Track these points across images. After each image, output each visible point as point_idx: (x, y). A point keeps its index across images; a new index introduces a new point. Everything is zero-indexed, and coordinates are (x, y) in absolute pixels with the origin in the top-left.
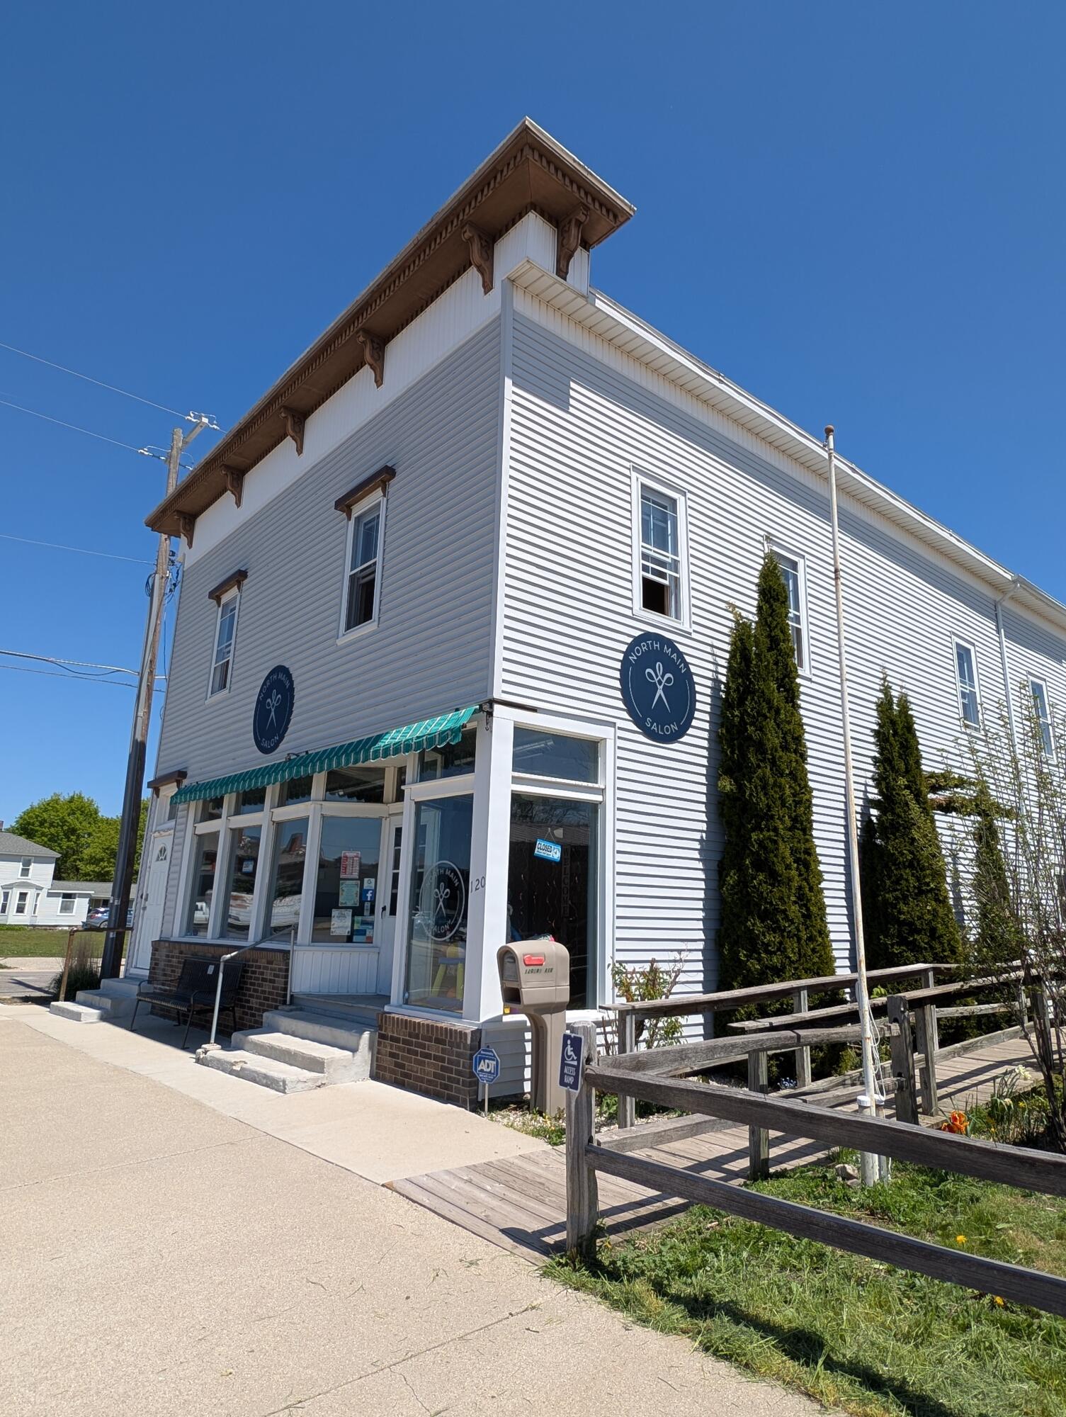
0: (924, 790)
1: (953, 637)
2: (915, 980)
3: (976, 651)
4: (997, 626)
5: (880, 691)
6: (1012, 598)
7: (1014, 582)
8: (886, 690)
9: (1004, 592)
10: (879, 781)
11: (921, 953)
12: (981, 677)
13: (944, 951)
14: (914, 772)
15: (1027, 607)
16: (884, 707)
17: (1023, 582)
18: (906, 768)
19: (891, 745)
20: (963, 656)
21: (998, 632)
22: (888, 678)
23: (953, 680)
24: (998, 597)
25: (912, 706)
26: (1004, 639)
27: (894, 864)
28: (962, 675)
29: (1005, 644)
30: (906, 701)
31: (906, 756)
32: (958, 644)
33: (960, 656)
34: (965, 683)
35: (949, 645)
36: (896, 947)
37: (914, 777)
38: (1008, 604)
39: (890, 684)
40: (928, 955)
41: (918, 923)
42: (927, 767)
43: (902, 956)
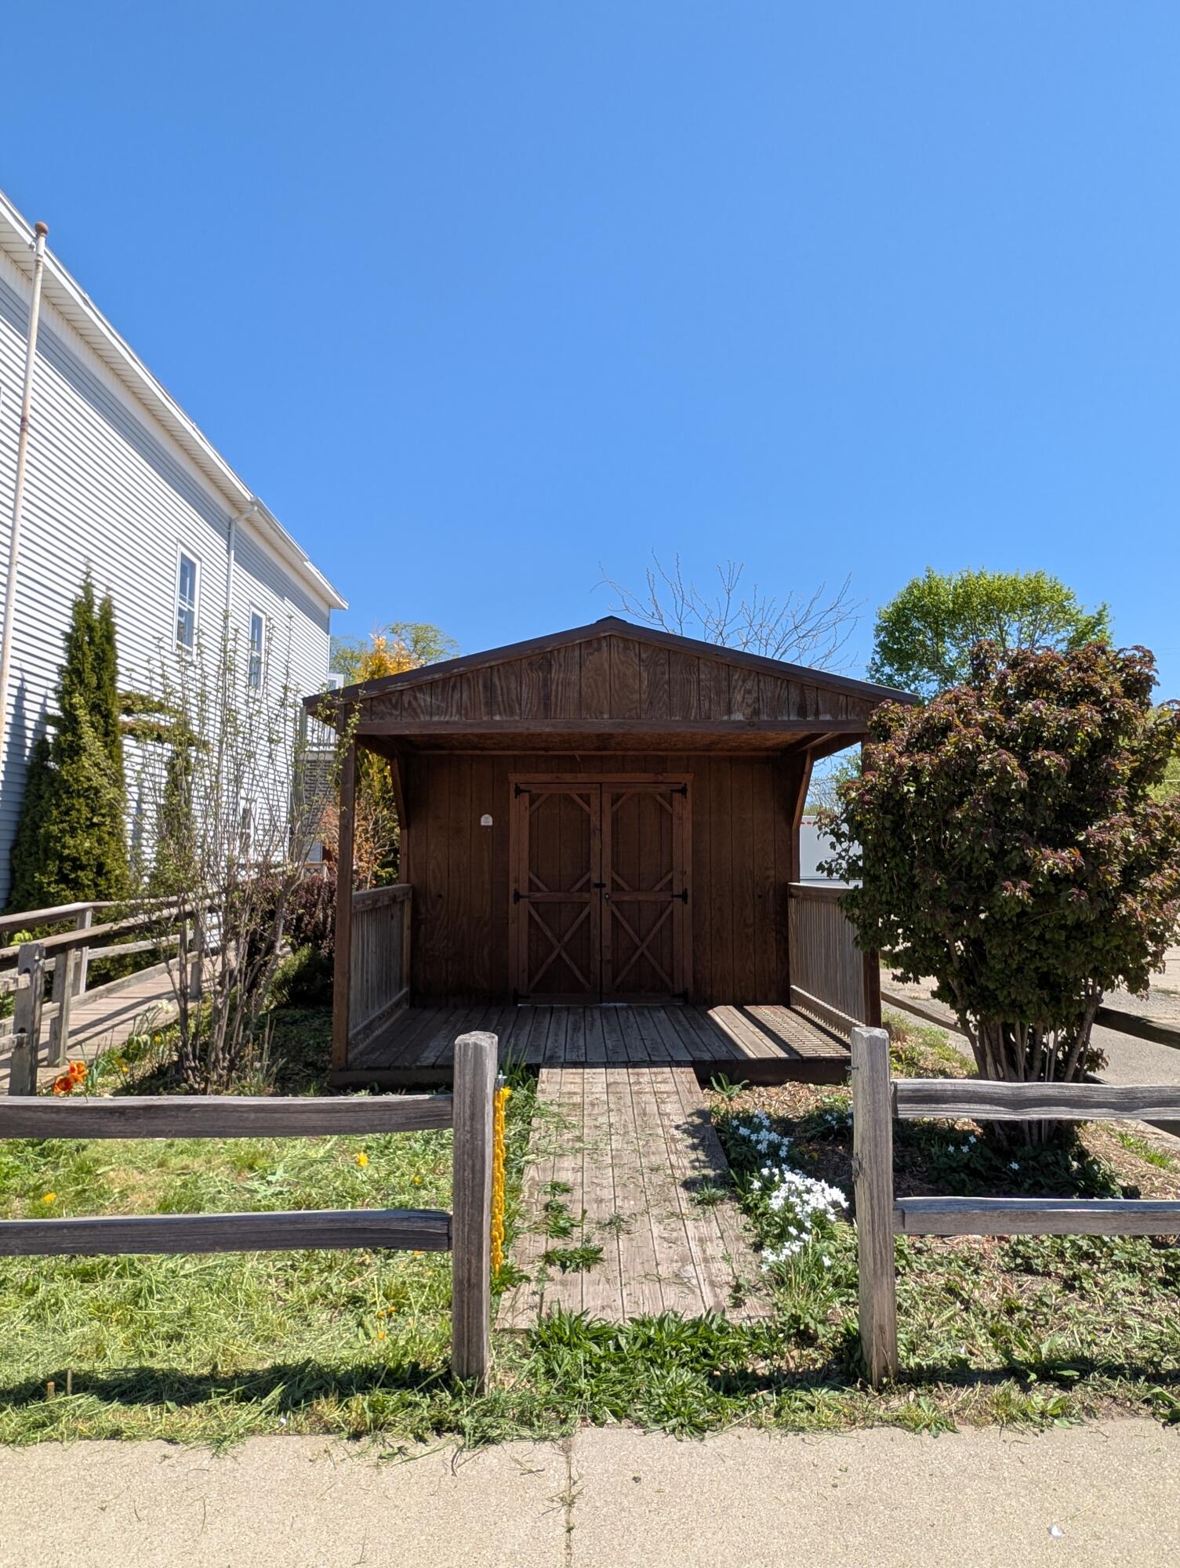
0: (115, 711)
1: (179, 545)
2: (70, 921)
3: (202, 568)
4: (228, 546)
5: (80, 587)
6: (248, 520)
7: (252, 503)
8: (87, 588)
9: (241, 512)
10: (63, 694)
11: (83, 891)
12: (203, 596)
13: (110, 887)
14: (107, 689)
15: (261, 534)
16: (82, 608)
17: (260, 506)
18: (99, 684)
19: (84, 654)
20: (187, 569)
21: (228, 552)
22: (93, 574)
23: (172, 594)
24: (234, 515)
25: (117, 612)
26: (233, 561)
27: (67, 792)
28: (183, 590)
29: (233, 567)
30: (111, 606)
31: (100, 669)
32: (183, 555)
33: (183, 568)
34: (184, 600)
35: (174, 553)
36: (53, 885)
37: (105, 695)
38: (242, 525)
39: (94, 582)
40: (91, 893)
41: (84, 859)
42: (123, 685)
43: (59, 896)
